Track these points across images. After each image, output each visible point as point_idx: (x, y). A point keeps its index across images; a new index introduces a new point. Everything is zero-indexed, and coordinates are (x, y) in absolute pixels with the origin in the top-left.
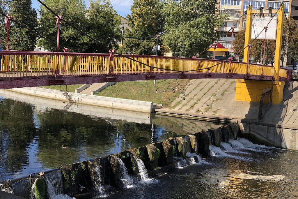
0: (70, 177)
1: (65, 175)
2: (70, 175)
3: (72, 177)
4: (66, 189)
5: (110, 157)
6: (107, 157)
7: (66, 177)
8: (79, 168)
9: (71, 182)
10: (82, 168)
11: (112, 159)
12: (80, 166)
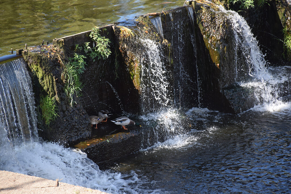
0: (59, 82)
1: (40, 75)
2: (58, 75)
3: (64, 81)
4: (48, 122)
5: (198, 8)
6: (185, 10)
7: (46, 83)
8: (89, 52)
9: (64, 99)
10: (99, 49)
11: (205, 16)
12: (93, 42)
